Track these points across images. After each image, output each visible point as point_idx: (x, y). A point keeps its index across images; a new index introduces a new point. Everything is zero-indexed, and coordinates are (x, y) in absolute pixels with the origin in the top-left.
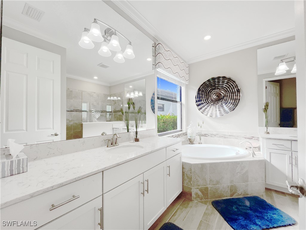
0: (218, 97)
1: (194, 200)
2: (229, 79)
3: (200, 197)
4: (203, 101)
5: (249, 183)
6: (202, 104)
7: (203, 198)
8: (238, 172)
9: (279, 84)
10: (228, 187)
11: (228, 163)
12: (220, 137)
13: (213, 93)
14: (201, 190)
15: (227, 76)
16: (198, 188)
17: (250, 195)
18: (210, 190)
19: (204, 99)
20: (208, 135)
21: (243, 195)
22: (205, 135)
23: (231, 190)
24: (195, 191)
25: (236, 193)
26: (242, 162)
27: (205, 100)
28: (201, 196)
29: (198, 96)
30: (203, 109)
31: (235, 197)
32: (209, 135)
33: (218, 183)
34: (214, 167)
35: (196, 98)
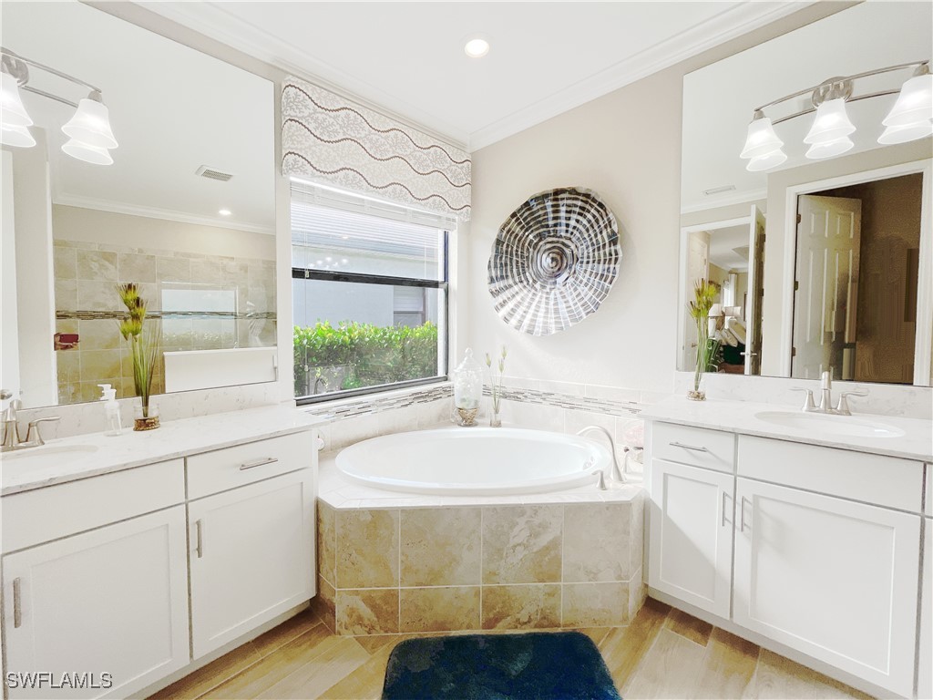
0: (554, 263)
1: (343, 630)
2: (585, 195)
3: (366, 622)
4: (513, 277)
5: (561, 584)
6: (507, 288)
7: (378, 628)
8: (519, 545)
9: (860, 201)
10: (477, 594)
11: (477, 511)
12: (559, 403)
13: (543, 249)
14: (369, 601)
15: (582, 188)
16: (357, 593)
17: (565, 625)
18: (404, 601)
19: (515, 270)
20: (526, 394)
21: (536, 626)
22: (516, 397)
23: (487, 607)
24: (344, 601)
25: (509, 618)
26: (536, 509)
27: (519, 274)
28: (369, 620)
29: (496, 263)
30: (511, 305)
31: (501, 629)
32: (526, 397)
33: (435, 577)
34: (421, 522)
35: (489, 267)
